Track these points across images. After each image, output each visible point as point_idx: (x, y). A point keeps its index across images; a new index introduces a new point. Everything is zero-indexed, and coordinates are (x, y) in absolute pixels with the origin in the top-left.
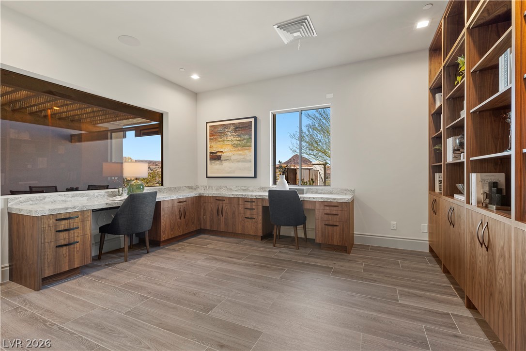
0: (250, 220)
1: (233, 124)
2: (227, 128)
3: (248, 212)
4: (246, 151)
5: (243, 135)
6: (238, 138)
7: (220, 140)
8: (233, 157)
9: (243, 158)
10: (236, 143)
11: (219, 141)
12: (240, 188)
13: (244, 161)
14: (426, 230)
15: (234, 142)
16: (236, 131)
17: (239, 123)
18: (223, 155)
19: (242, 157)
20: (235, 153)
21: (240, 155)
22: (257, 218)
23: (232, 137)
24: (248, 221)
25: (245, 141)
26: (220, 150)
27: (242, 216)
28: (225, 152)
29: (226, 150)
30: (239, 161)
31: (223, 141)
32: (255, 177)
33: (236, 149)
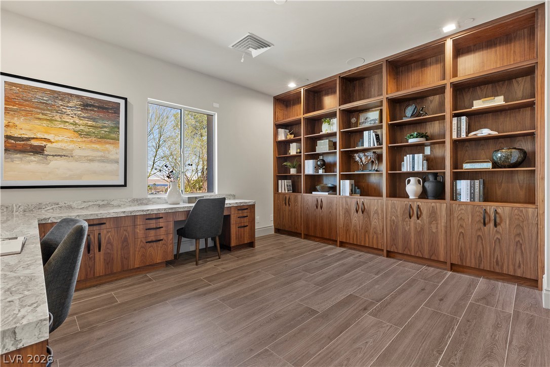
0: (155, 244)
1: (78, 96)
2: (61, 100)
3: (152, 233)
4: (107, 146)
5: (103, 119)
6: (90, 123)
7: (41, 116)
8: (77, 153)
9: (102, 156)
10: (86, 129)
11: (40, 119)
12: (91, 203)
13: (104, 160)
14: (273, 219)
15: (82, 127)
16: (84, 109)
17: (92, 99)
18: (49, 145)
19: (99, 154)
20: (83, 146)
21: (93, 150)
22: (165, 238)
23: (73, 116)
24: (152, 246)
25: (106, 130)
26: (39, 136)
27: (141, 241)
28: (57, 142)
29: (57, 138)
30: (91, 160)
31: (51, 120)
32: (125, 185)
33: (84, 139)
